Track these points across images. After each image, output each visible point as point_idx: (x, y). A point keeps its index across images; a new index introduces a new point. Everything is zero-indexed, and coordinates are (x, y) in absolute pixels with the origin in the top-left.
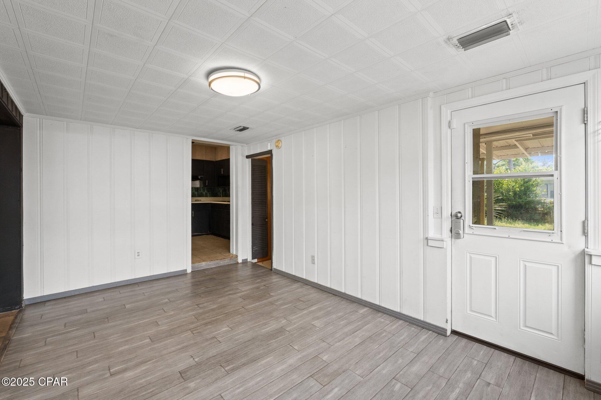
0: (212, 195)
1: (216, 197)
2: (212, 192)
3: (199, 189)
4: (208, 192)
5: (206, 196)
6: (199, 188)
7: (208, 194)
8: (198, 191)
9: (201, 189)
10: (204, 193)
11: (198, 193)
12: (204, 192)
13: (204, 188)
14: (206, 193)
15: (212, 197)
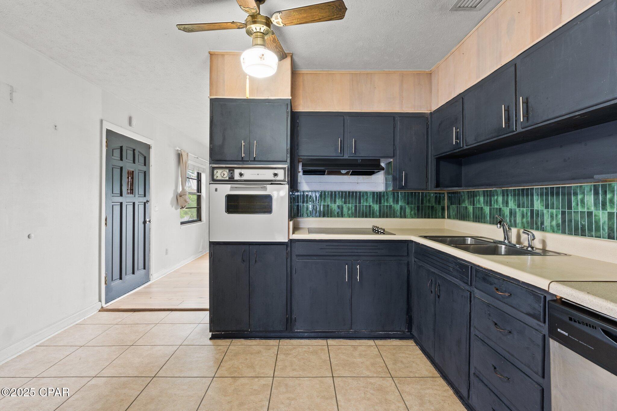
0: (418, 214)
1: (429, 217)
2: (418, 203)
3: (384, 196)
4: (408, 204)
5: (403, 215)
6: (384, 193)
7: (408, 210)
8: (380, 203)
9: (387, 195)
10: (397, 207)
11: (380, 207)
12: (397, 203)
13: (398, 193)
14: (401, 208)
15: (418, 217)
